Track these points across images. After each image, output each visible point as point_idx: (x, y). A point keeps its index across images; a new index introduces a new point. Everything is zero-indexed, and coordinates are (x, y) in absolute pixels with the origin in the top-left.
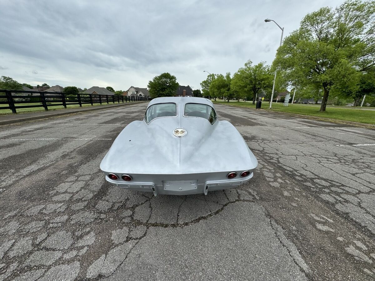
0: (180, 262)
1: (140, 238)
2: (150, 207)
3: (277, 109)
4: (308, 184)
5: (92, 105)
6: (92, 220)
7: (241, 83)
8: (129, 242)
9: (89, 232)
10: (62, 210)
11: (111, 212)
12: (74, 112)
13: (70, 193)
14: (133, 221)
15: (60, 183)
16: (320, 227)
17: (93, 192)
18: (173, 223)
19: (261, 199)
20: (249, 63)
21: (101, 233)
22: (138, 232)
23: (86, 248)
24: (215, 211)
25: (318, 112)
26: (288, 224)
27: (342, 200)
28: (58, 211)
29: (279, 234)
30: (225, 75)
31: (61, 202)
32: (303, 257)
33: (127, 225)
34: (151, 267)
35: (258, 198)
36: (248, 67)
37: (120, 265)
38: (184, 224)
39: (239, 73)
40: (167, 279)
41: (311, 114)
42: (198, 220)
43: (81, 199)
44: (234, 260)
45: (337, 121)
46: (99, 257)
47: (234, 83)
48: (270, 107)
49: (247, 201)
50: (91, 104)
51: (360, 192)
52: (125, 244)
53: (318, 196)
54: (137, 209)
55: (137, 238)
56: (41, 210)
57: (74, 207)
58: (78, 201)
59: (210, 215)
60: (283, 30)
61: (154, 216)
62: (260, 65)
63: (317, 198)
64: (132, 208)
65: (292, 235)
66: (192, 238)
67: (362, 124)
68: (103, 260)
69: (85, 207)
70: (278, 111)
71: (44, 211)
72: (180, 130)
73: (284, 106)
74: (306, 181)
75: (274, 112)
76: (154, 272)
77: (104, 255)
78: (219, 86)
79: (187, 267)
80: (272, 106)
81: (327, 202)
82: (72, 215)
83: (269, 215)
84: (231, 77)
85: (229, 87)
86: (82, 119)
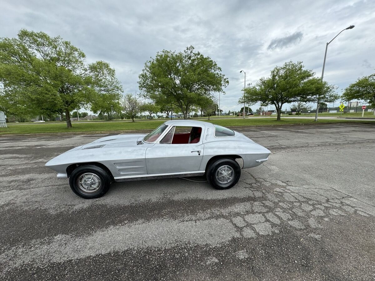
10: (279, 209)
13: (265, 217)
25: (67, 128)
28: (281, 211)
43: (263, 206)
58: (266, 207)
69: (266, 200)
71: (290, 217)
73: (3, 128)
82: (276, 202)
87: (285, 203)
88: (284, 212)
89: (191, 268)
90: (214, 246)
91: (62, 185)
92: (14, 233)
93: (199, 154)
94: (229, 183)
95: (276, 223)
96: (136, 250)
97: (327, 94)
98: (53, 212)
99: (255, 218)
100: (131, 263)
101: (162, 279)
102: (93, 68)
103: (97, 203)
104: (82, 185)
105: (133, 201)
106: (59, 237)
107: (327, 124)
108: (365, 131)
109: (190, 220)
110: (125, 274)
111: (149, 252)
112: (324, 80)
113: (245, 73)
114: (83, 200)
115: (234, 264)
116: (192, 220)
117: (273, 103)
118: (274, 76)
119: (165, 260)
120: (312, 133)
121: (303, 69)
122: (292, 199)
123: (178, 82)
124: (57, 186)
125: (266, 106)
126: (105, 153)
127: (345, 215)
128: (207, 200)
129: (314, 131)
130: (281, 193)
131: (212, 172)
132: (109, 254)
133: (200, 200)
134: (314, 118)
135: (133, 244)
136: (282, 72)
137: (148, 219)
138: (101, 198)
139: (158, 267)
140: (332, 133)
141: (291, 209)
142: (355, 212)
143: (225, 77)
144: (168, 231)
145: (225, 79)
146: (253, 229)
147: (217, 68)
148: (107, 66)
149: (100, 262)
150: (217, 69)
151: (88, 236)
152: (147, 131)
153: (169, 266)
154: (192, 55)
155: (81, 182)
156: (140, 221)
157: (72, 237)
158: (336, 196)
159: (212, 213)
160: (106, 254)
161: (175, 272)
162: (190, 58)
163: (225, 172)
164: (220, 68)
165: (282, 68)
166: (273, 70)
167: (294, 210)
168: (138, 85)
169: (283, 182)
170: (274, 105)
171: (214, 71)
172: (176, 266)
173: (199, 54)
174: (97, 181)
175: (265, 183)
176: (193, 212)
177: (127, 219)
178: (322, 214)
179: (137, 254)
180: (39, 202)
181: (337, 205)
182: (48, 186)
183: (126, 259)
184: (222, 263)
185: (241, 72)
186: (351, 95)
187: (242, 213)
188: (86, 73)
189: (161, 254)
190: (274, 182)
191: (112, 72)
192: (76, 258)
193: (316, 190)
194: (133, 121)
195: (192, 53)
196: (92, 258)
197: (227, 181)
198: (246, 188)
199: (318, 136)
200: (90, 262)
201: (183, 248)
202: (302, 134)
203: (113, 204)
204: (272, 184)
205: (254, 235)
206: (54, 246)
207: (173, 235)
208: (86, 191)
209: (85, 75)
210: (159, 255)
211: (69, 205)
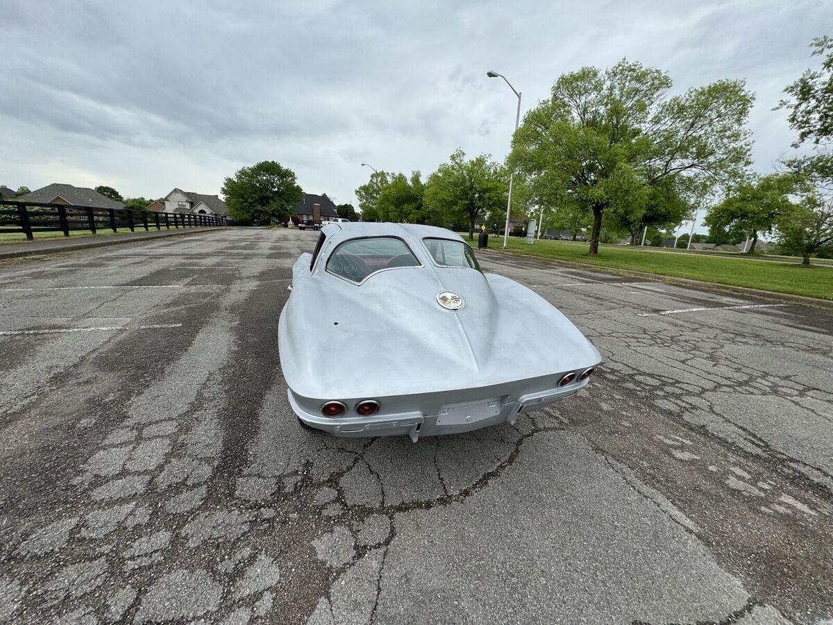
0: (495, 570)
1: (387, 542)
2: (371, 471)
3: (517, 250)
4: (631, 385)
5: (67, 234)
6: (245, 528)
7: (444, 195)
8: (366, 555)
9: (252, 559)
11: (284, 501)
12: (12, 256)
13: (138, 473)
14: (349, 510)
15: (91, 454)
16: (678, 454)
17: (208, 460)
18: (438, 496)
19: (572, 421)
20: (458, 155)
21: (287, 553)
22: (374, 530)
23: (268, 597)
24: (507, 458)
25: (586, 255)
26: (634, 459)
27: (688, 406)
28: (130, 523)
29: (629, 478)
30: (409, 177)
31: (123, 501)
32: (680, 509)
33: (338, 521)
34: (444, 594)
35: (566, 421)
36: (456, 163)
37: (375, 609)
38: (461, 494)
39: (440, 175)
40: (487, 608)
41: (578, 259)
42: (484, 481)
44: (585, 541)
45: (622, 271)
46: (313, 607)
47: (432, 194)
48: (505, 245)
49: (551, 429)
50: (62, 233)
51: (704, 390)
52: (360, 562)
53: (652, 404)
54: (344, 481)
55: (379, 545)
56: (71, 532)
57: (174, 506)
58: (177, 488)
59: (502, 467)
60: (519, 98)
61: (391, 491)
62: (480, 162)
63: (652, 406)
64: (330, 480)
65: (648, 477)
66: (492, 518)
67: (658, 277)
68: (328, 611)
69: (206, 500)
70: (520, 253)
71: (84, 533)
72: (449, 296)
73: (527, 244)
74: (624, 381)
75: (513, 254)
76: (456, 603)
77: (323, 600)
78: (398, 199)
79: (513, 576)
80: (507, 242)
81: (670, 413)
82: (180, 527)
83: (597, 449)
84: (424, 180)
85: (419, 201)
86: (54, 275)
87: (158, 557)
88: (121, 527)
95: (99, 490)
167: (100, 566)
194: (806, 262)
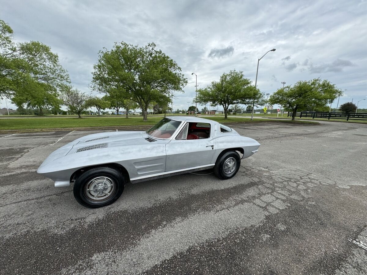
10: (278, 189)
43: (266, 188)
58: (268, 188)
69: (264, 183)
82: (272, 184)
87: (278, 183)
88: (282, 190)
89: (256, 247)
90: (258, 226)
91: (41, 198)
92: (20, 270)
93: (213, 149)
94: (232, 172)
95: (284, 199)
96: (198, 246)
97: (260, 99)
98: (59, 232)
99: (268, 198)
100: (203, 258)
101: (241, 263)
102: (26, 49)
103: (112, 210)
104: (89, 192)
105: (153, 202)
106: (97, 257)
107: (260, 122)
108: (286, 128)
109: (222, 209)
110: (206, 270)
111: (210, 244)
112: (257, 88)
113: (196, 76)
114: (92, 211)
115: (282, 235)
116: (224, 209)
117: (221, 104)
118: (222, 81)
119: (230, 247)
120: (255, 129)
121: (244, 78)
122: (280, 180)
123: (137, 77)
124: (35, 201)
125: (215, 106)
126: (122, 152)
127: (317, 186)
128: (222, 190)
129: (255, 127)
130: (270, 176)
131: (222, 164)
132: (175, 257)
133: (216, 190)
134: (251, 117)
135: (191, 242)
136: (228, 78)
137: (185, 215)
138: (113, 205)
139: (230, 254)
140: (267, 129)
141: (285, 187)
142: (320, 182)
143: (184, 77)
144: (212, 222)
145: (185, 79)
146: (273, 206)
147: (178, 67)
148: (46, 49)
149: (172, 268)
150: (177, 69)
151: (135, 246)
152: (105, 128)
153: (238, 251)
154: (153, 52)
155: (88, 188)
156: (178, 219)
157: (115, 253)
158: (303, 174)
159: (236, 200)
160: (171, 258)
161: (247, 255)
162: (151, 54)
163: (230, 163)
164: (180, 68)
165: (228, 75)
166: (222, 75)
167: (287, 188)
168: (92, 76)
169: (265, 168)
170: (222, 105)
171: (174, 70)
172: (244, 249)
173: (160, 52)
174: (109, 185)
175: (253, 170)
176: (219, 202)
177: (162, 220)
178: (305, 188)
179: (201, 249)
180: (24, 224)
181: (309, 180)
182: (19, 202)
183: (196, 257)
184: (274, 237)
185: (192, 74)
186: (274, 101)
187: (256, 196)
188: (15, 53)
189: (222, 243)
190: (258, 168)
191: (54, 58)
192: (141, 272)
193: (289, 171)
194: (80, 117)
195: (153, 51)
196: (159, 266)
197: (231, 171)
198: (243, 175)
199: (260, 131)
200: (161, 271)
201: (236, 233)
202: (249, 130)
203: (133, 208)
204: (259, 171)
205: (278, 211)
206: (100, 268)
207: (219, 225)
208: (95, 199)
209: (12, 56)
210: (222, 245)
211: (76, 220)
